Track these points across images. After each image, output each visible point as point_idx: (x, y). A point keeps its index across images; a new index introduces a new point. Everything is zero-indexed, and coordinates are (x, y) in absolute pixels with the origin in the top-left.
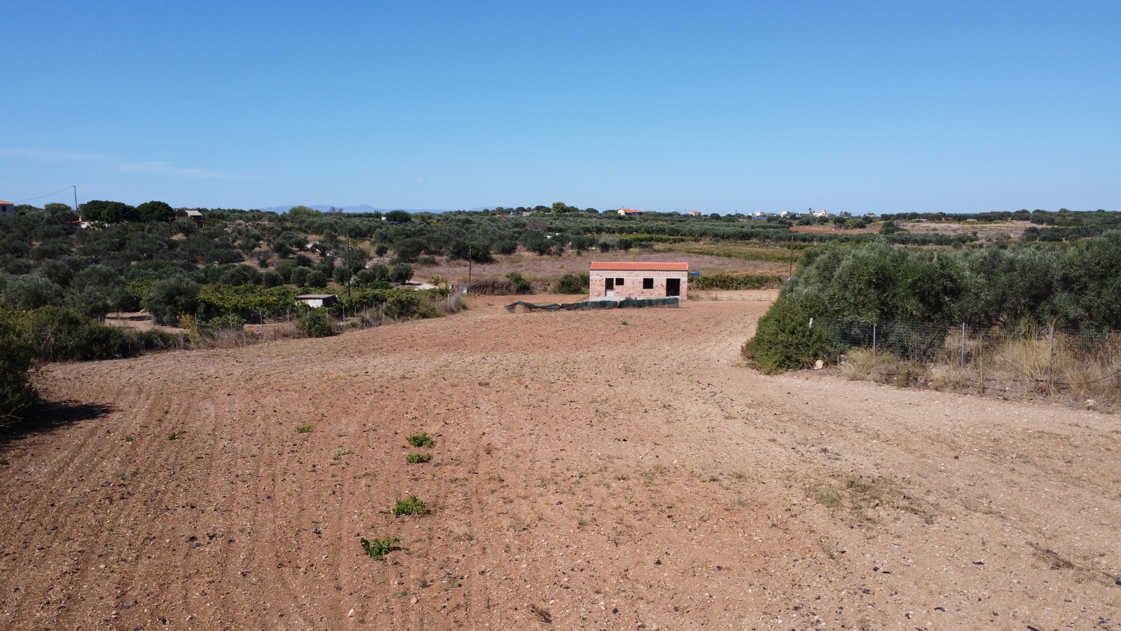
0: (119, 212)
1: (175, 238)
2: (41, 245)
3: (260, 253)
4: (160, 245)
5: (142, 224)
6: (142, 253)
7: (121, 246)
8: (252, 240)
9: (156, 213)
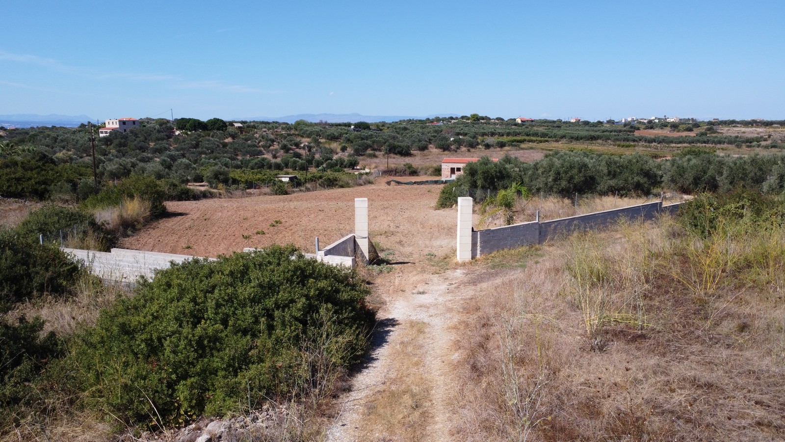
0: (196, 125)
1: (226, 141)
2: (155, 145)
3: (273, 150)
4: (218, 145)
5: (209, 132)
6: (208, 150)
7: (197, 146)
8: (269, 142)
9: (217, 126)
